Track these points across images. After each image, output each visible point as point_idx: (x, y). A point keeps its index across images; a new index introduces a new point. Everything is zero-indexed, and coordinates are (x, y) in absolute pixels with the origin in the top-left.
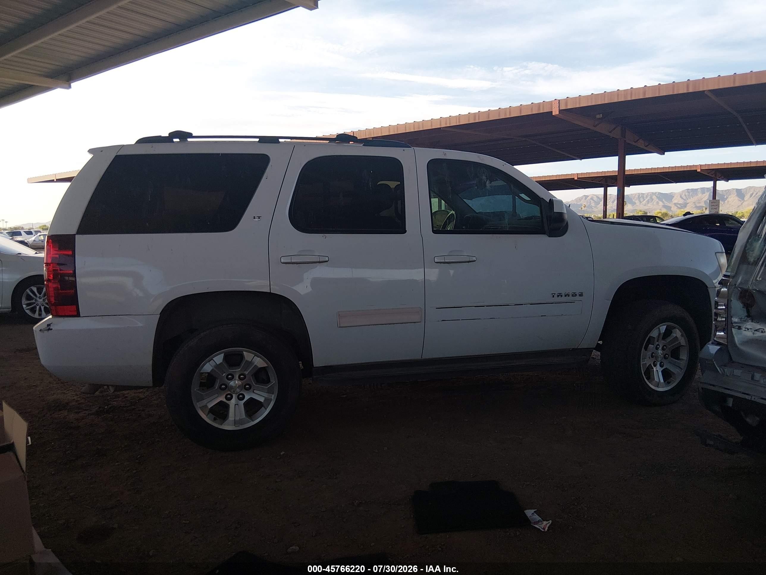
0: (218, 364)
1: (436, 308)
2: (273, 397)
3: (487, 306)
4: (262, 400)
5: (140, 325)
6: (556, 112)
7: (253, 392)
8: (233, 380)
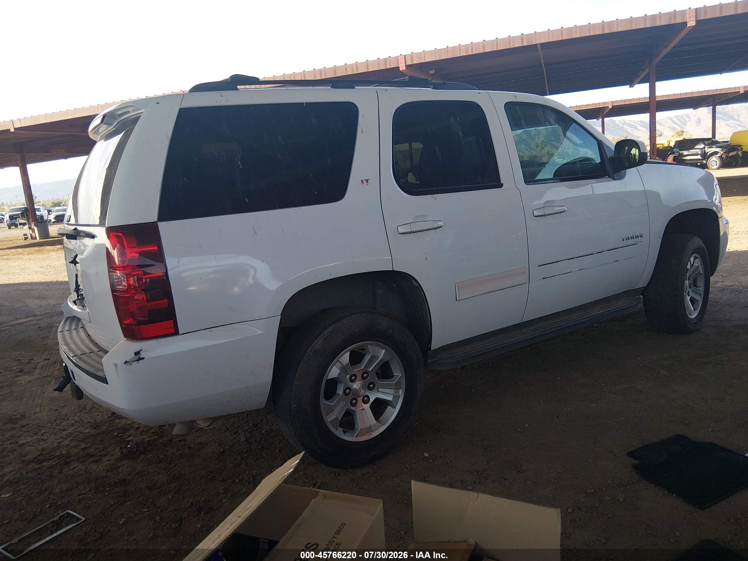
0: (344, 365)
1: (538, 266)
2: (401, 392)
3: (577, 257)
4: (390, 398)
5: (260, 332)
6: (402, 68)
7: (378, 391)
8: (356, 381)
